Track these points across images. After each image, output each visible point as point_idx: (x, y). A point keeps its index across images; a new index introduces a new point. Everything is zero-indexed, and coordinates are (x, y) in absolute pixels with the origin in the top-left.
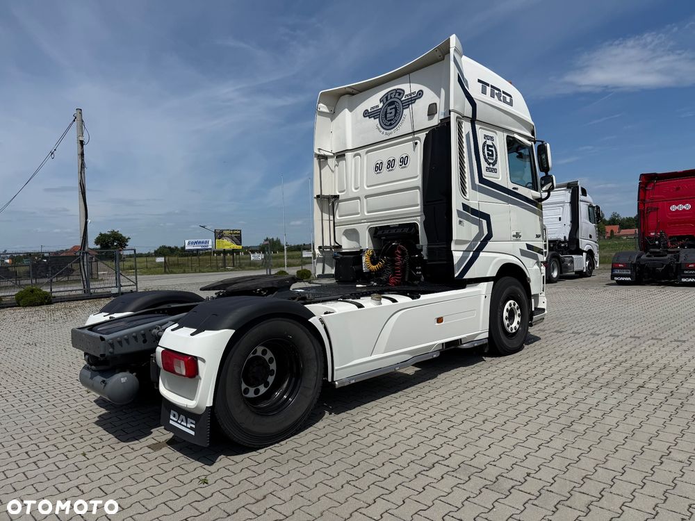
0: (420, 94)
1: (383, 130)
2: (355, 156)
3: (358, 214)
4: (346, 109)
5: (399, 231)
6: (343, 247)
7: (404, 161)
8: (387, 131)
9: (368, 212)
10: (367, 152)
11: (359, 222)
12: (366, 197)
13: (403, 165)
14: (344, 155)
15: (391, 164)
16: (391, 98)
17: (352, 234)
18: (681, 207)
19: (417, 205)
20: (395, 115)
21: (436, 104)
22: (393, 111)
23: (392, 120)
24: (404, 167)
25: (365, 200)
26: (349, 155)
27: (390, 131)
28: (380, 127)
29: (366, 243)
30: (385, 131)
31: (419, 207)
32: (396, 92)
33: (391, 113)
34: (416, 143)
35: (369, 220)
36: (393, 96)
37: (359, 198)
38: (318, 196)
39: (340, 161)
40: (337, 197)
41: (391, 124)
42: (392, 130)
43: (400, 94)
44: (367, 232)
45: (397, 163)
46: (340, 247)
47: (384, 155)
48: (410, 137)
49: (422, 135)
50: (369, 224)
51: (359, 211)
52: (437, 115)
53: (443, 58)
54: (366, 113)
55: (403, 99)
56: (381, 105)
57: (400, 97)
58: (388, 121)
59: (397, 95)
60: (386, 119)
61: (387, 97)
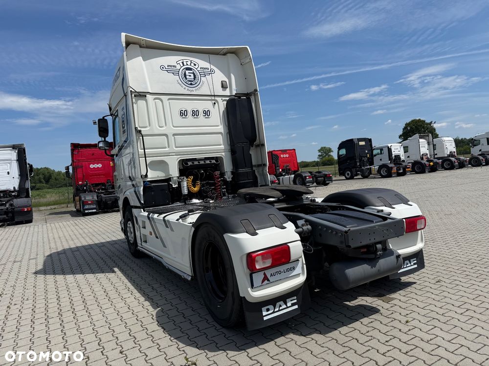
0: (213, 71)
2: (155, 99)
3: (165, 148)
4: (141, 57)
6: (149, 176)
7: (207, 113)
8: (189, 89)
9: (176, 147)
10: (169, 99)
11: (167, 154)
12: (174, 135)
13: (207, 116)
14: (146, 97)
15: (195, 113)
17: (161, 165)
18: (96, 166)
19: (220, 145)
20: (194, 79)
21: (226, 82)
22: (192, 75)
23: (193, 81)
25: (173, 137)
26: (150, 97)
27: (191, 89)
29: (174, 172)
30: (187, 88)
31: (222, 146)
32: (191, 62)
33: (190, 76)
34: (215, 103)
35: (177, 154)
36: (189, 63)
37: (165, 135)
39: (138, 100)
40: (140, 131)
41: (191, 84)
42: (194, 89)
43: (195, 65)
44: (177, 162)
45: (201, 114)
47: (190, 105)
48: (210, 98)
49: (219, 99)
50: (179, 156)
51: (167, 146)
52: (228, 90)
53: (225, 54)
54: (163, 68)
55: (199, 69)
56: (178, 67)
57: (196, 67)
58: (189, 81)
59: (192, 64)
60: (186, 79)
61: (183, 63)
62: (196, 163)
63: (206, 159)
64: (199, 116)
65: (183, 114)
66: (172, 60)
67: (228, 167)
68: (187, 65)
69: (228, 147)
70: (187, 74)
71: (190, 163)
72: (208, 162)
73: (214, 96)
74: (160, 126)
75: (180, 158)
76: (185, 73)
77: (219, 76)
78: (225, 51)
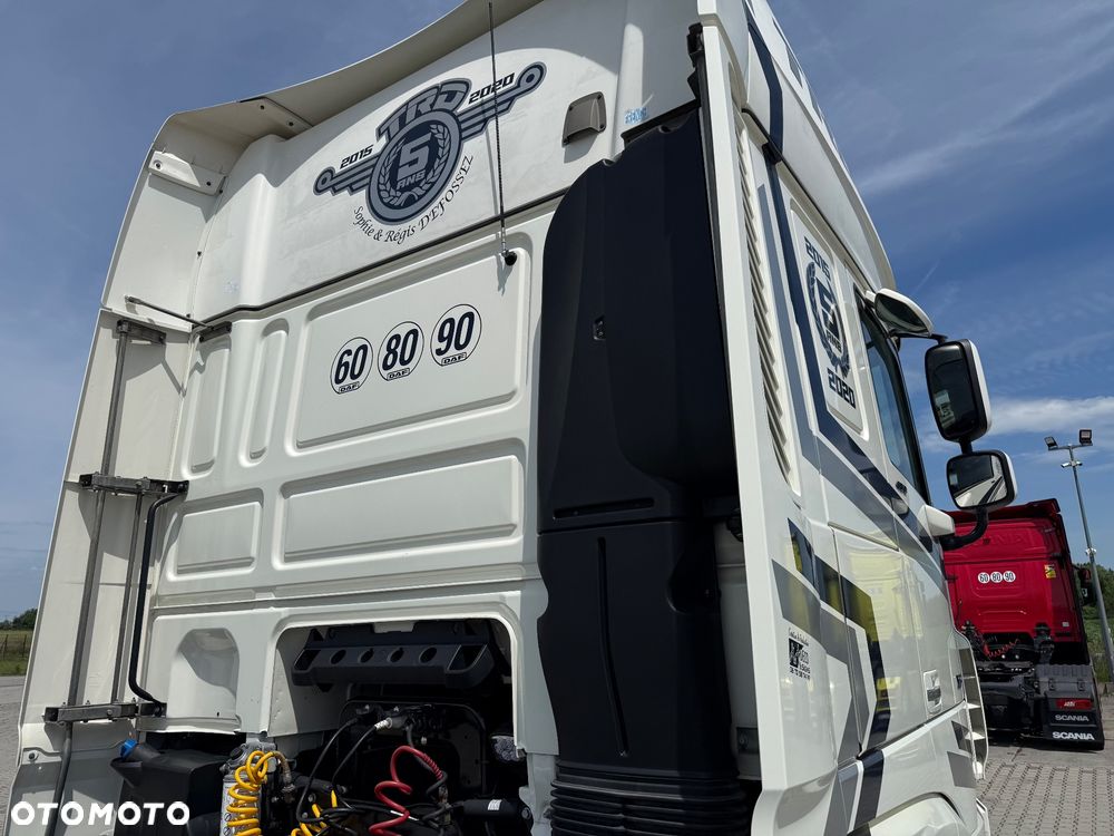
0: (530, 78)
1: (376, 225)
2: (267, 331)
3: (247, 562)
4: (262, 175)
5: (413, 657)
6: (170, 713)
7: (456, 334)
8: (397, 228)
9: (288, 559)
10: (312, 315)
11: (246, 600)
12: (288, 489)
13: (452, 351)
14: (227, 327)
15: (399, 352)
16: (418, 114)
18: (998, 577)
20: (429, 167)
21: (600, 96)
22: (424, 154)
23: (417, 184)
24: (455, 360)
25: (280, 503)
26: (245, 328)
27: (404, 226)
28: (367, 214)
30: (386, 228)
31: (516, 540)
32: (439, 95)
33: (412, 163)
34: (511, 259)
35: (290, 595)
36: (424, 107)
37: (255, 494)
38: (86, 480)
40: (180, 488)
41: (410, 201)
42: (415, 222)
43: (451, 96)
45: (428, 343)
46: (156, 709)
47: (373, 319)
48: (489, 238)
50: (284, 611)
51: (254, 553)
54: (325, 181)
56: (380, 145)
58: (403, 190)
59: (441, 103)
60: (395, 184)
61: (403, 117)
64: (411, 365)
70: (405, 158)
74: (255, 450)
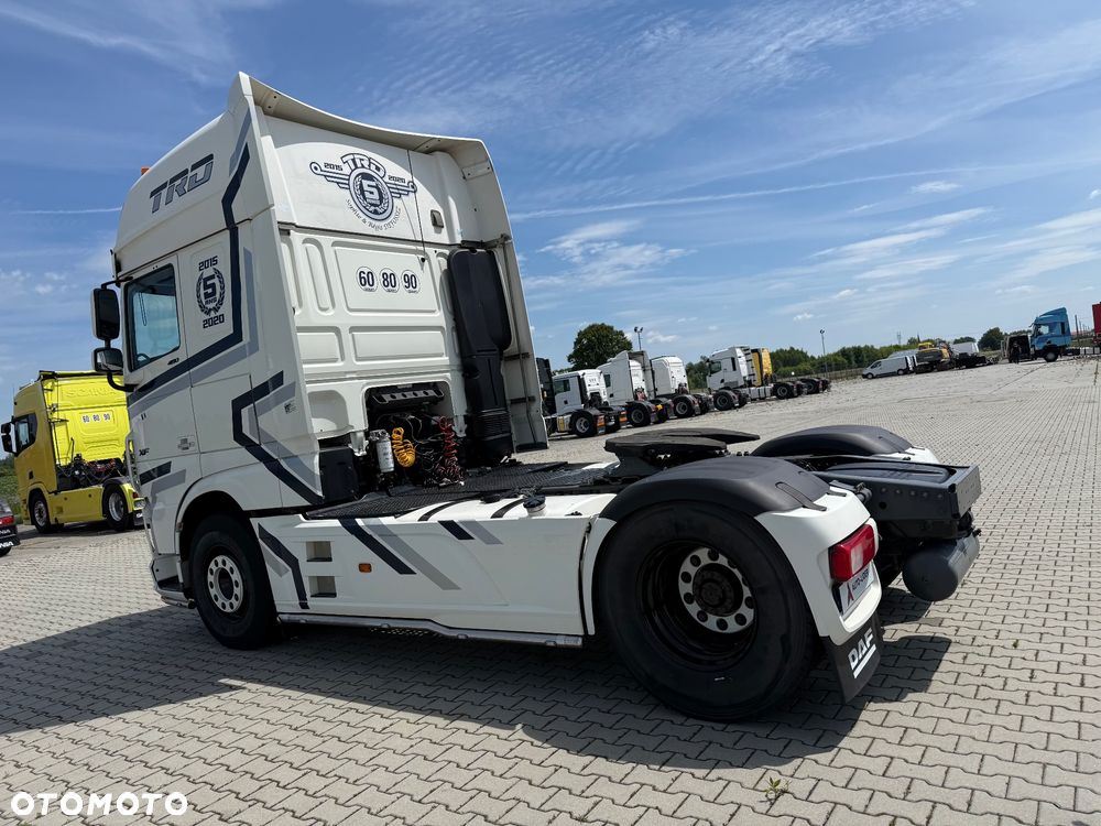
0: (413, 187)
2: (306, 241)
3: (335, 360)
4: (270, 137)
5: (410, 395)
7: (411, 281)
8: (374, 222)
9: (358, 359)
10: (334, 244)
11: (339, 377)
12: (353, 329)
13: (411, 288)
15: (389, 280)
17: (330, 402)
19: (441, 355)
20: (381, 198)
21: (439, 213)
22: (375, 192)
23: (378, 206)
24: (413, 292)
25: (350, 335)
27: (377, 223)
28: (355, 207)
29: (358, 420)
30: (368, 220)
31: (445, 358)
32: (370, 162)
33: (372, 193)
34: (423, 260)
35: (361, 375)
36: (366, 164)
37: (336, 330)
41: (376, 212)
42: (382, 223)
44: (361, 396)
45: (400, 282)
48: (413, 247)
49: (430, 251)
50: (365, 381)
51: (339, 357)
52: (444, 230)
53: (429, 152)
54: (316, 168)
55: (386, 179)
56: (346, 170)
57: (381, 174)
58: (372, 205)
59: (373, 167)
60: (365, 198)
61: (354, 160)
62: (399, 396)
63: (416, 387)
64: (396, 288)
65: (366, 280)
66: (332, 151)
67: (458, 405)
68: (363, 166)
69: (457, 361)
70: (366, 188)
71: (387, 398)
72: (421, 394)
73: (423, 243)
74: (322, 306)
75: (368, 384)
76: (361, 185)
77: (426, 201)
78: (430, 145)
